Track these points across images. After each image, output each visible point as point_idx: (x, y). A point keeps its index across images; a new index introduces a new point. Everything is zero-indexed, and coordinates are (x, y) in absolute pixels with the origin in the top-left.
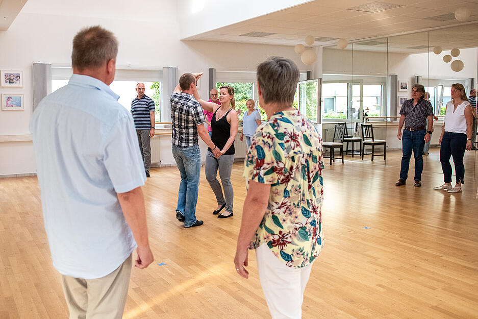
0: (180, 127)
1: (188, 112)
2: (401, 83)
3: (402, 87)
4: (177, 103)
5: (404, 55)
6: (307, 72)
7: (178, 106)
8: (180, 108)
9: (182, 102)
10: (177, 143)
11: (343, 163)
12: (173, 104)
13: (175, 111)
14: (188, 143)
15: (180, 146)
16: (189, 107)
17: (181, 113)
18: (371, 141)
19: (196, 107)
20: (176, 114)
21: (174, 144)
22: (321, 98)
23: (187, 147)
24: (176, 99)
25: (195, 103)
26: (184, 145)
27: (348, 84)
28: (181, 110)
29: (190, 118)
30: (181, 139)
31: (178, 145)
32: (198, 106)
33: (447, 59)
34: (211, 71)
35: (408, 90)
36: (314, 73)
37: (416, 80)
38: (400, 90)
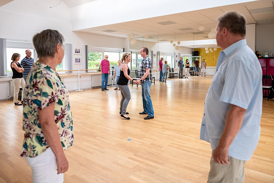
2: (154, 54)
5: (155, 43)
6: (123, 48)
33: (174, 45)
34: (86, 46)
35: (156, 57)
36: (126, 49)
37: (158, 53)
38: (154, 57)
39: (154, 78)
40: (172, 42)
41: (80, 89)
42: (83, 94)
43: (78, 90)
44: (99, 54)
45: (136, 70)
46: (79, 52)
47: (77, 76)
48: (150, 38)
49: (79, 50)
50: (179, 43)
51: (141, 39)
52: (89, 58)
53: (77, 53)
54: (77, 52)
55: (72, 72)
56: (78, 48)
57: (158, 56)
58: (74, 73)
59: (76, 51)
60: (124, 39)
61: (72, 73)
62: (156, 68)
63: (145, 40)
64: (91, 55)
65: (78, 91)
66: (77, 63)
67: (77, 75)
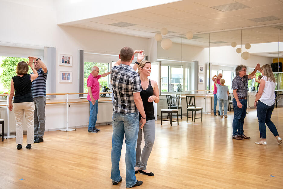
0: (122, 95)
1: (128, 82)
2: (200, 67)
3: (200, 70)
4: (117, 73)
5: (201, 48)
6: (146, 57)
7: (119, 76)
8: (120, 78)
9: (122, 72)
10: (119, 110)
11: (178, 124)
12: (114, 74)
13: (115, 81)
14: (131, 109)
15: (122, 113)
16: (129, 77)
17: (122, 83)
18: (193, 108)
19: (135, 77)
20: (117, 83)
21: (116, 112)
22: (161, 76)
23: (129, 113)
24: (117, 70)
25: (134, 73)
26: (126, 111)
27: (169, 66)
28: (121, 80)
29: (130, 87)
30: (124, 106)
31: (121, 113)
32: (137, 76)
33: (239, 51)
34: (81, 52)
35: (204, 72)
36: (150, 58)
37: (209, 66)
38: (200, 72)
39: (201, 109)
40: (234, 45)
41: (69, 128)
42: (73, 136)
43: (66, 128)
44: (103, 68)
45: (169, 96)
46: (69, 62)
47: (65, 104)
48: (195, 37)
49: (69, 58)
50: (248, 47)
51: (179, 40)
52: (85, 73)
53: (64, 64)
54: (66, 61)
55: (55, 97)
56: (67, 54)
57: (208, 71)
58: (59, 98)
59: (63, 60)
60: (148, 39)
61: (55, 99)
62: (203, 93)
63: (185, 41)
64: (88, 69)
65: (65, 130)
66: (64, 81)
67: (64, 101)
